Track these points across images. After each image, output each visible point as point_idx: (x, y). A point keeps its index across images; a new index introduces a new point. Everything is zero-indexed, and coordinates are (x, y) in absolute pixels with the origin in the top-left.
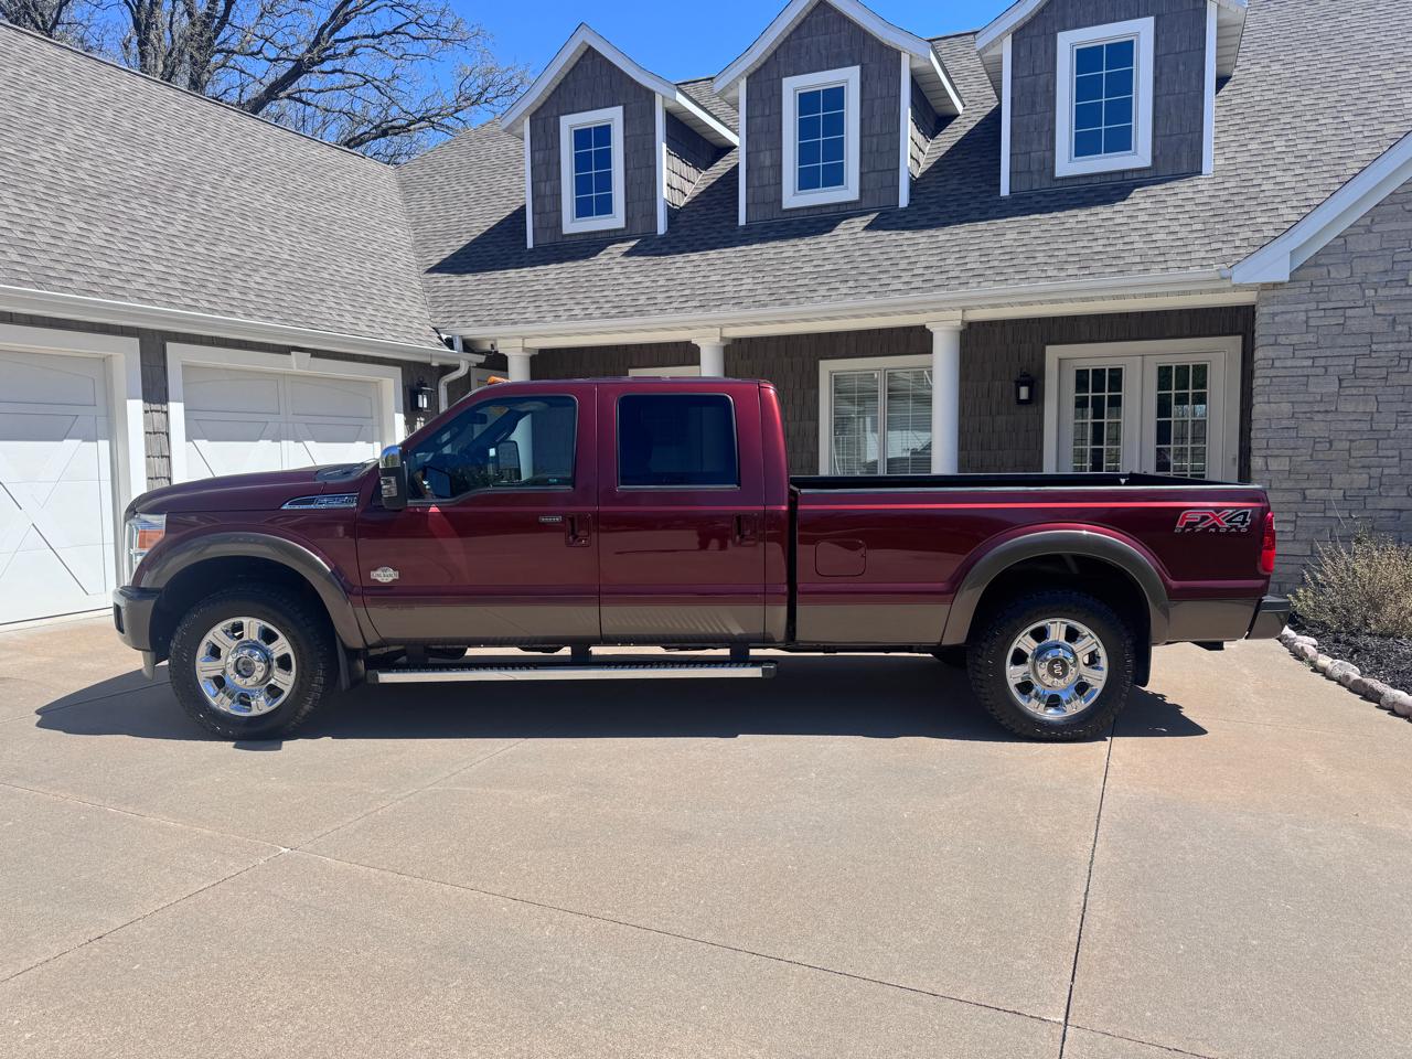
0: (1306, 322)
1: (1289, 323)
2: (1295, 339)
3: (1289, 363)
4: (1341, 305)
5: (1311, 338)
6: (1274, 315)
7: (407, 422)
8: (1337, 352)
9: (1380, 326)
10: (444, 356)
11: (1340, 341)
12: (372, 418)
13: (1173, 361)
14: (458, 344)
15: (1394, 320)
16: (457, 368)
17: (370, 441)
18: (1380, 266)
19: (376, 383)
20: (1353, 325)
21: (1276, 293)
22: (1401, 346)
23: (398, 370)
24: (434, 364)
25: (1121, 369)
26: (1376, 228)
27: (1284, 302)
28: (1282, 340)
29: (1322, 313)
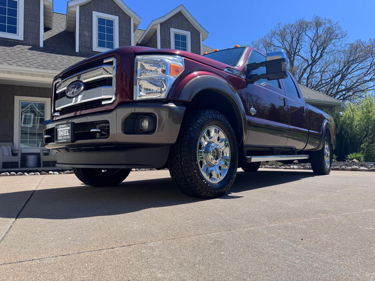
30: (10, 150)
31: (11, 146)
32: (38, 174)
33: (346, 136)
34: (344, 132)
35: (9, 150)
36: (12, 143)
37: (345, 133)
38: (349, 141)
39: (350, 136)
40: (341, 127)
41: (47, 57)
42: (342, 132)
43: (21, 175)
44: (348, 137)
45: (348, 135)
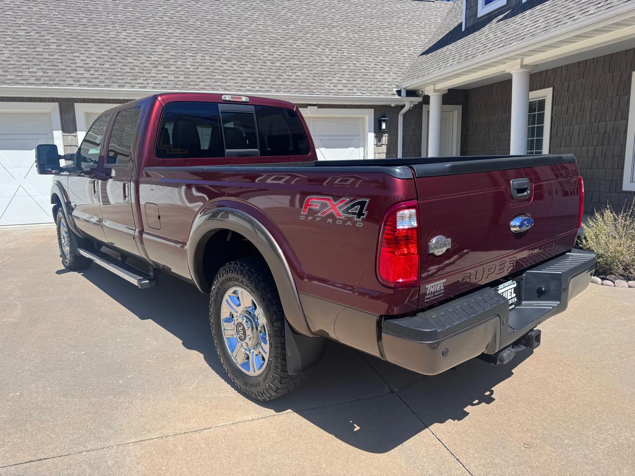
7: (376, 137)
10: (397, 100)
12: (359, 136)
14: (403, 93)
16: (403, 106)
17: (357, 147)
19: (363, 118)
23: (372, 110)
24: (392, 105)
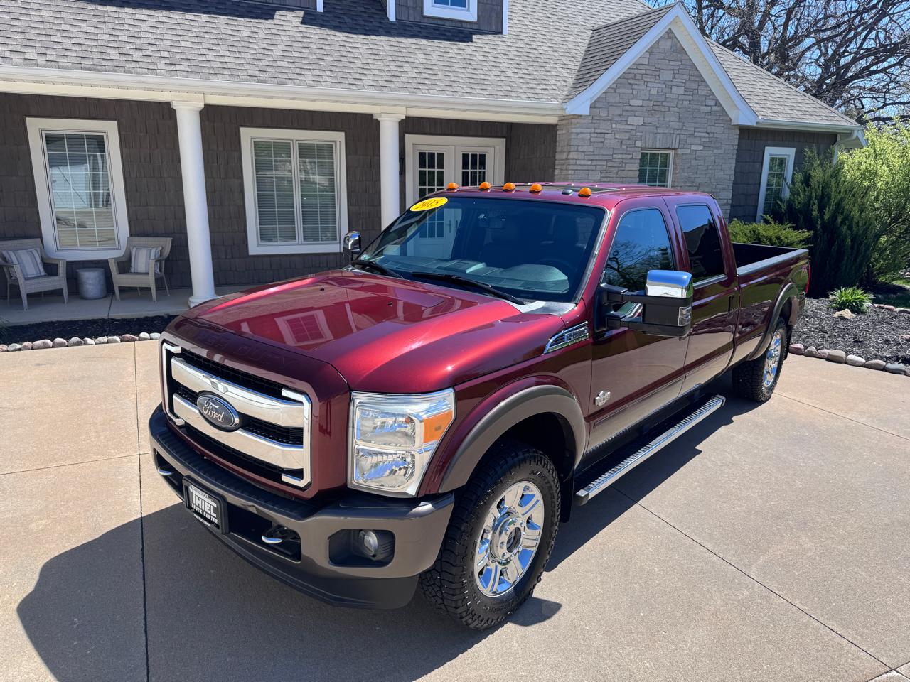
0: (590, 139)
1: (583, 139)
2: (585, 149)
3: (582, 162)
4: (603, 131)
5: (591, 149)
6: (578, 134)
8: (601, 157)
9: (616, 144)
11: (602, 151)
13: (470, 151)
15: (621, 142)
18: (618, 112)
20: (607, 143)
21: (578, 121)
22: (624, 156)
25: (443, 154)
26: (618, 91)
27: (581, 127)
28: (580, 149)
29: (596, 135)
30: (39, 260)
31: (38, 249)
32: (116, 342)
33: (844, 228)
34: (842, 217)
35: (36, 262)
36: (39, 239)
37: (843, 222)
38: (848, 242)
39: (855, 229)
40: (839, 204)
41: (96, 19)
42: (836, 218)
43: (78, 344)
44: (849, 232)
45: (850, 228)
